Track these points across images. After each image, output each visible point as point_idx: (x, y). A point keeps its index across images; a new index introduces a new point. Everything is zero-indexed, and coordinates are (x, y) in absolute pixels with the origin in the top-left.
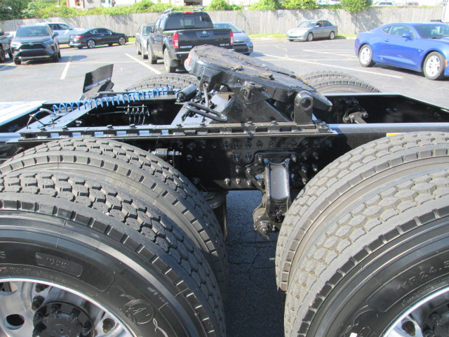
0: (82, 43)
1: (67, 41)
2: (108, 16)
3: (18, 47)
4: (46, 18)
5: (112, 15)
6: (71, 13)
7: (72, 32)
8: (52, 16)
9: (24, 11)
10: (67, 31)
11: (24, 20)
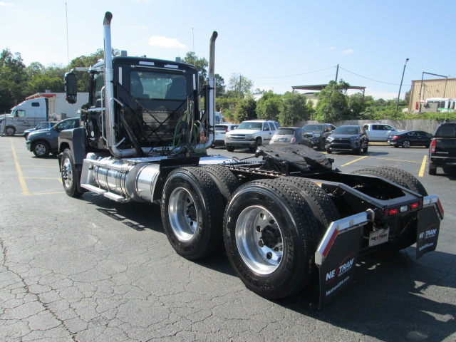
0: (398, 142)
1: (386, 139)
2: (433, 121)
3: (331, 141)
4: (377, 119)
5: (437, 120)
6: (400, 117)
7: (393, 133)
8: (383, 118)
9: (361, 114)
10: (390, 131)
11: (359, 121)
